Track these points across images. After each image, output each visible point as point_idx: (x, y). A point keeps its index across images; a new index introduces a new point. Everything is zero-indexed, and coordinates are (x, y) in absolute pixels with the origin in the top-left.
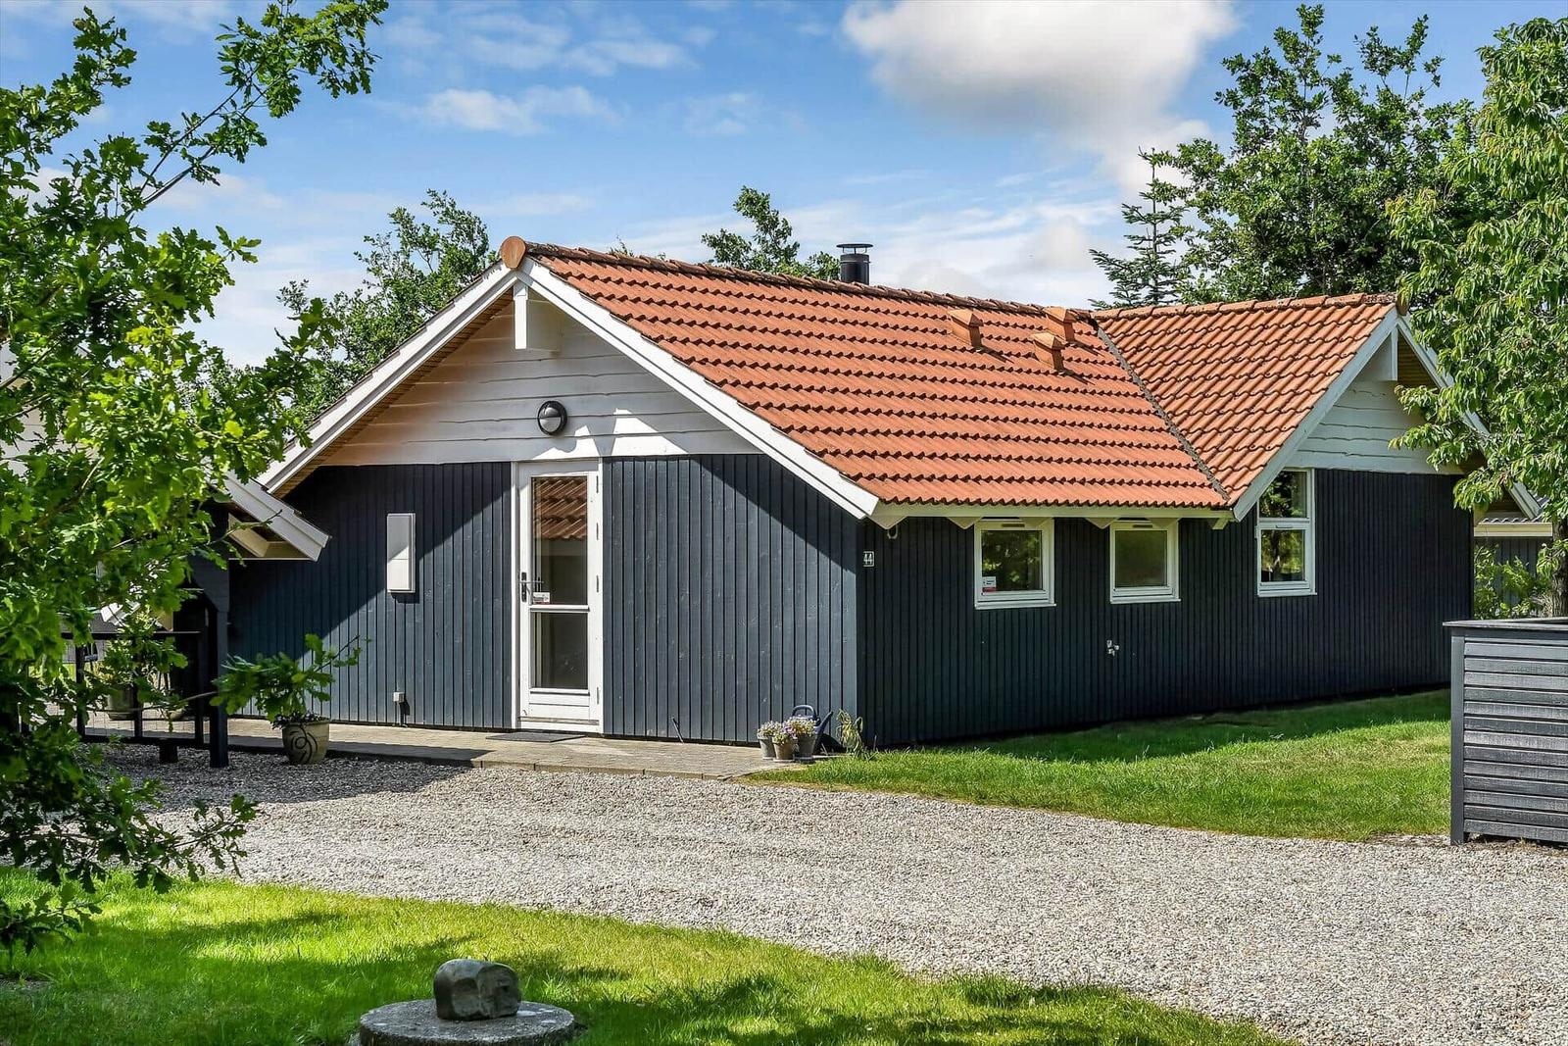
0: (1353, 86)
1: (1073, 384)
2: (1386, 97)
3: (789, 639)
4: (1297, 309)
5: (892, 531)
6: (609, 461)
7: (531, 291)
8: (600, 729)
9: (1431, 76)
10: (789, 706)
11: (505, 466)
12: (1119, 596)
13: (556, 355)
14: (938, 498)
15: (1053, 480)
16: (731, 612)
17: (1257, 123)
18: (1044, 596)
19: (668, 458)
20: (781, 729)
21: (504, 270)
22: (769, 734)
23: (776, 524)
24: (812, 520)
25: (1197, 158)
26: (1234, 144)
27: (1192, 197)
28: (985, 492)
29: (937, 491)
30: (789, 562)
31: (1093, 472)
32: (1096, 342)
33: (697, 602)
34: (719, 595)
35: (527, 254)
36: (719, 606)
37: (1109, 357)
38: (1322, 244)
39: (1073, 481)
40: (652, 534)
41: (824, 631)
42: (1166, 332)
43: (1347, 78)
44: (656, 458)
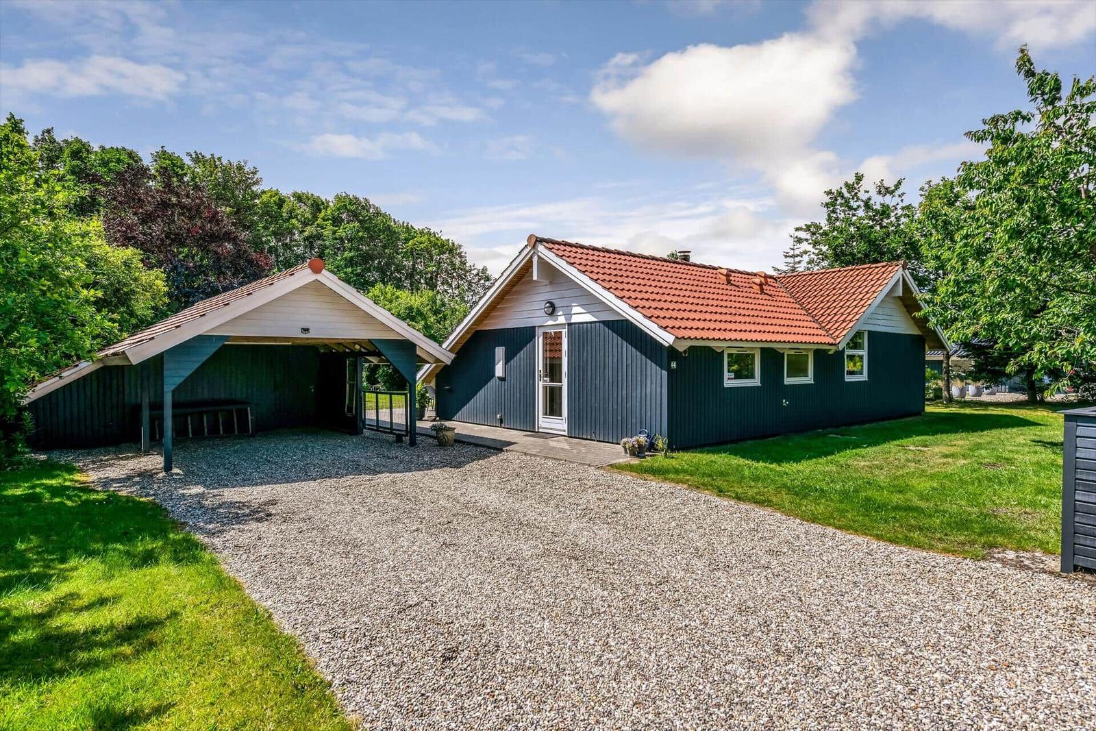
0: (872, 202)
1: (768, 297)
2: (883, 205)
3: (639, 400)
4: (858, 269)
5: (685, 352)
6: (570, 324)
7: (539, 256)
8: (566, 434)
9: (900, 199)
10: (639, 429)
11: (534, 327)
12: (788, 381)
13: (551, 283)
14: (705, 337)
15: (760, 332)
16: (615, 388)
17: (834, 215)
18: (756, 381)
19: (591, 323)
20: (632, 441)
21: (529, 248)
22: (625, 443)
23: (634, 350)
24: (649, 347)
25: (812, 228)
26: (826, 223)
27: (810, 241)
28: (728, 335)
29: (705, 334)
30: (639, 366)
31: (777, 329)
32: (776, 285)
33: (602, 383)
34: (611, 380)
35: (536, 241)
36: (611, 384)
37: (782, 290)
38: (859, 255)
39: (769, 332)
40: (585, 354)
41: (653, 397)
42: (804, 281)
43: (869, 199)
44: (587, 323)
